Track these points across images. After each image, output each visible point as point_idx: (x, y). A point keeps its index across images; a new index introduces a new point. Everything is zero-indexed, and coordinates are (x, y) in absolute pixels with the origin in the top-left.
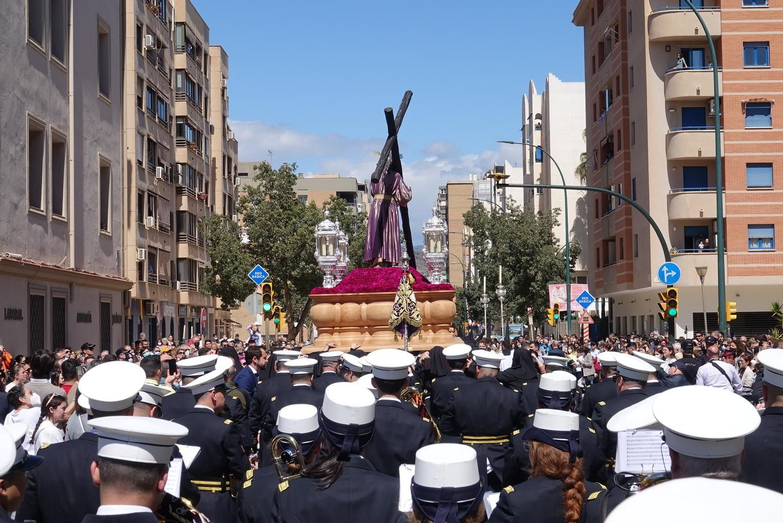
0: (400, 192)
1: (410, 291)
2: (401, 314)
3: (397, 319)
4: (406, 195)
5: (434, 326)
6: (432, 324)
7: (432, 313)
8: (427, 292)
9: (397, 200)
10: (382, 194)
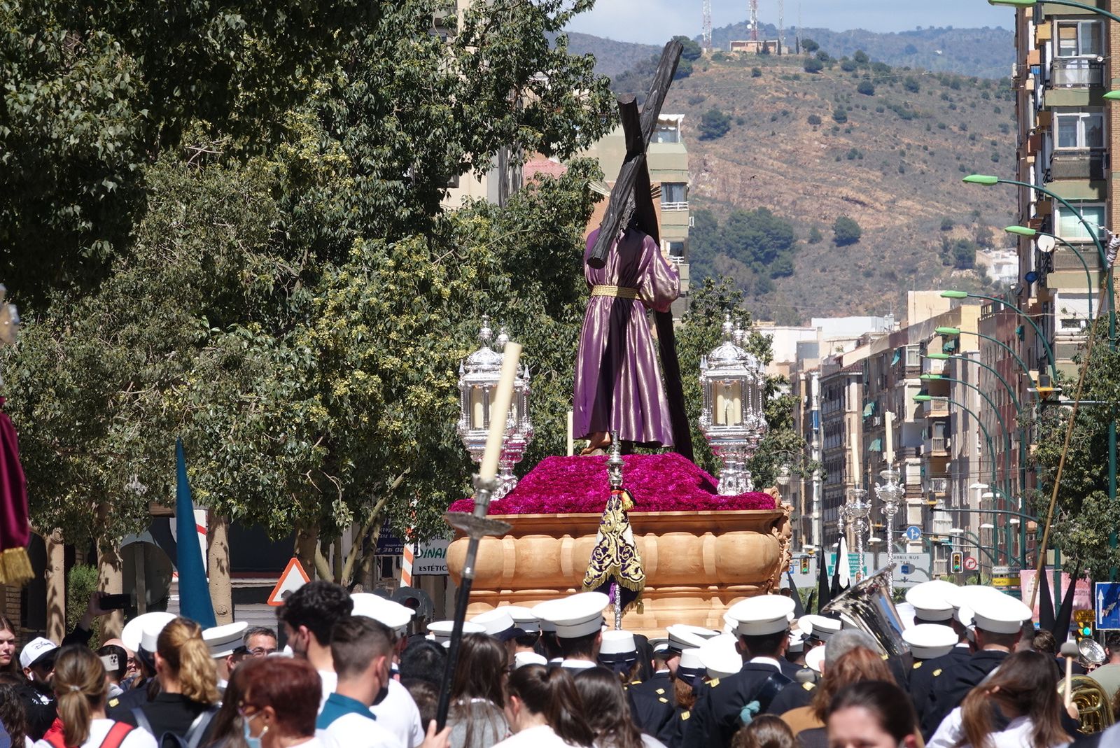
0: (653, 281)
1: (624, 525)
2: (606, 567)
3: (599, 576)
4: (666, 286)
5: (723, 589)
6: (721, 585)
7: (718, 560)
8: (709, 513)
9: (645, 298)
10: (611, 283)
